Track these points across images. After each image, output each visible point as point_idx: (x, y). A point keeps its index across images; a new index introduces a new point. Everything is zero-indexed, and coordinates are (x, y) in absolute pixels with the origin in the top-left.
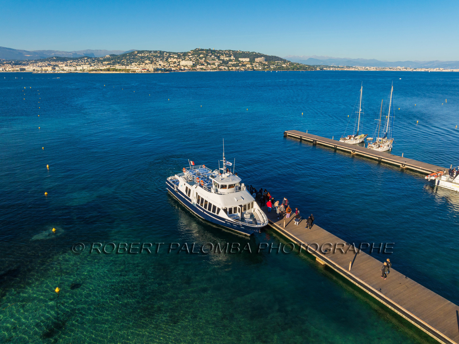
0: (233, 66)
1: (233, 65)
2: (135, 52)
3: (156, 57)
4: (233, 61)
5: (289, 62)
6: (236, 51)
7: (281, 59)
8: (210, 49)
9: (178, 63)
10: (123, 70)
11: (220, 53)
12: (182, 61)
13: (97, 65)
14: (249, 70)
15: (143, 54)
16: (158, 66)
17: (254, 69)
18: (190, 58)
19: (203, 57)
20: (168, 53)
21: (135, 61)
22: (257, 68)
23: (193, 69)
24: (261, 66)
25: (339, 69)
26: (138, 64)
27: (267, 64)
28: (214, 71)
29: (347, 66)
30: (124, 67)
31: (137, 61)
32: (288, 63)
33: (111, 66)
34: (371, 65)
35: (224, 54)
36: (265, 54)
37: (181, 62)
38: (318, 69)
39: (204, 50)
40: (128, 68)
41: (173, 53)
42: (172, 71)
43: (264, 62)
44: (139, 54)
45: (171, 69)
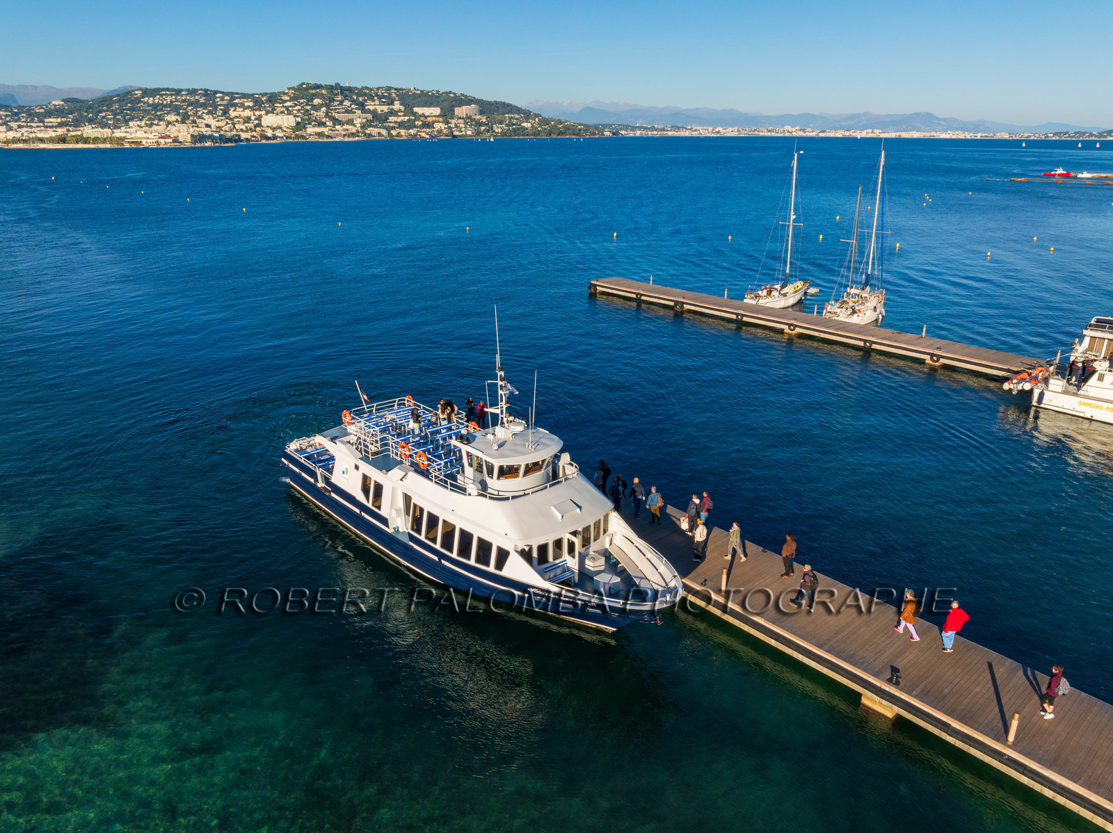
0: (399, 126)
1: (401, 125)
2: (136, 92)
3: (196, 104)
4: (399, 114)
5: (537, 115)
6: (405, 89)
7: (518, 110)
8: (339, 84)
9: (257, 122)
10: (105, 141)
11: (365, 95)
12: (267, 114)
13: (27, 127)
14: (442, 137)
15: (158, 97)
16: (202, 130)
17: (456, 133)
18: (287, 108)
19: (321, 106)
20: (227, 94)
21: (138, 117)
22: (462, 132)
23: (297, 137)
24: (471, 126)
25: (655, 133)
26: (146, 124)
27: (484, 121)
28: (351, 139)
29: (673, 127)
30: (107, 133)
31: (143, 117)
32: (537, 120)
33: (71, 129)
34: (726, 124)
35: (375, 98)
36: (479, 97)
37: (264, 117)
38: (607, 134)
39: (322, 86)
40: (118, 134)
41: (240, 94)
42: (242, 141)
43: (478, 117)
44: (147, 98)
45: (239, 135)
